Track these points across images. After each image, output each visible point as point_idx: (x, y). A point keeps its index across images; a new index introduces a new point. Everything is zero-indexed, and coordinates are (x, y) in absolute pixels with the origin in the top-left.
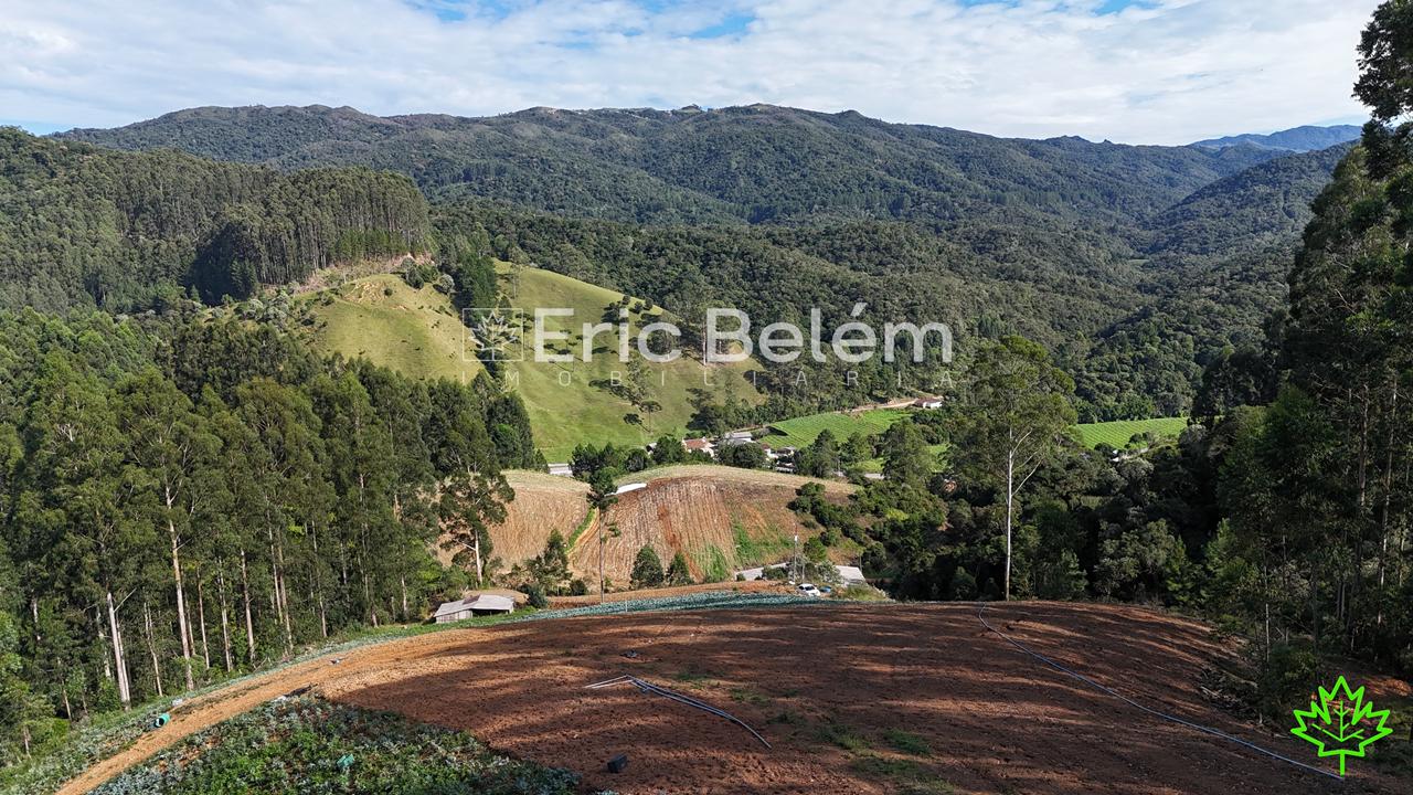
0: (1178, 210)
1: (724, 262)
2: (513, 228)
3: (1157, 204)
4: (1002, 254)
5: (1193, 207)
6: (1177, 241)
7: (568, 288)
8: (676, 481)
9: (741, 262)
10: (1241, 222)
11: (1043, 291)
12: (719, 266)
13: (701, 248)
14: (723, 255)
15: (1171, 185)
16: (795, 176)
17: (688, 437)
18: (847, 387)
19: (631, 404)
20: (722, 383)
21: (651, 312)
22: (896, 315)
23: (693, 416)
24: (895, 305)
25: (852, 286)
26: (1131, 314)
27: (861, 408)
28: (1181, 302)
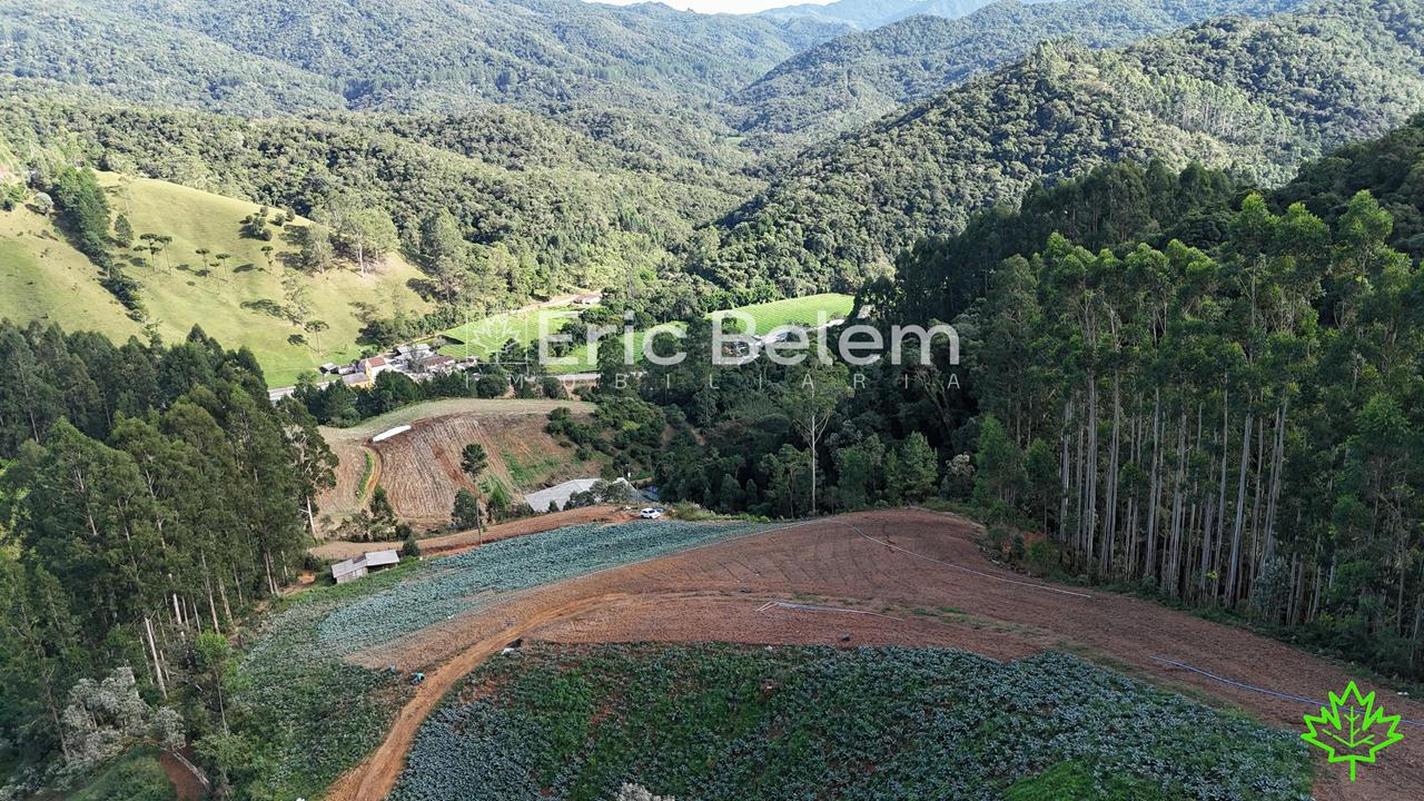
0: (762, 86)
1: (354, 160)
2: (89, 124)
3: (742, 77)
4: (620, 138)
5: (774, 83)
6: (765, 117)
7: (190, 199)
8: (439, 420)
9: (374, 160)
10: (816, 99)
11: (665, 179)
12: (350, 164)
13: (325, 145)
14: (352, 153)
15: (751, 57)
16: (389, 45)
17: (365, 355)
18: (510, 290)
19: (291, 324)
20: (387, 296)
21: (294, 223)
22: (544, 213)
23: (361, 330)
24: (540, 202)
25: (495, 183)
26: (744, 201)
27: (525, 309)
28: (788, 192)
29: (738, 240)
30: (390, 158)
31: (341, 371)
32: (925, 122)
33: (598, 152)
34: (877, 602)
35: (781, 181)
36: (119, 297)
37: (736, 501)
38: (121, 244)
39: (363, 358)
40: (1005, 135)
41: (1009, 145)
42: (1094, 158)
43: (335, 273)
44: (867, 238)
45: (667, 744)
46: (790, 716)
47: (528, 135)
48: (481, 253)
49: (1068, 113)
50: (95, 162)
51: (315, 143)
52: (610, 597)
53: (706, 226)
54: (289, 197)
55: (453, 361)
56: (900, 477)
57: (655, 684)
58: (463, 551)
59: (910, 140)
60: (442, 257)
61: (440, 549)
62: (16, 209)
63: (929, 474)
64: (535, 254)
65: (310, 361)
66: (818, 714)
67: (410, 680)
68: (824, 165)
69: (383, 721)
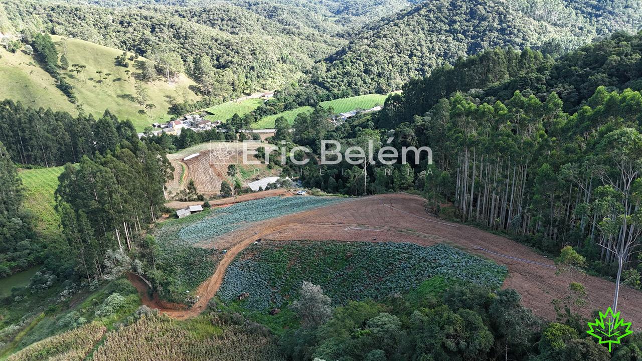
1: (162, 29)
2: (43, 11)
4: (281, 18)
6: (347, 8)
7: (92, 48)
8: (211, 151)
11: (302, 39)
17: (172, 119)
18: (234, 90)
19: (139, 105)
20: (181, 93)
21: (138, 59)
22: (248, 55)
23: (169, 108)
24: (246, 50)
25: (226, 41)
26: (338, 49)
27: (240, 99)
28: (357, 47)
29: (334, 69)
30: (179, 29)
31: (162, 126)
32: (419, 15)
33: (271, 25)
34: (386, 228)
35: (354, 41)
36: (65, 93)
37: (334, 188)
38: (64, 68)
39: (171, 121)
40: (455, 22)
41: (457, 26)
42: (494, 33)
43: (157, 82)
44: (392, 68)
45: (314, 273)
46: (355, 264)
47: (240, 18)
48: (221, 73)
49: (484, 12)
50: (49, 30)
51: (144, 21)
52: (291, 225)
53: (320, 61)
54: (134, 46)
55: (210, 123)
56: (399, 180)
57: (310, 254)
58: (229, 206)
59: (412, 23)
60: (204, 75)
61: (218, 205)
62: (17, 52)
63: (411, 179)
64: (244, 74)
65: (148, 122)
66: (365, 263)
67: (222, 252)
68: (373, 34)
69: (213, 266)
